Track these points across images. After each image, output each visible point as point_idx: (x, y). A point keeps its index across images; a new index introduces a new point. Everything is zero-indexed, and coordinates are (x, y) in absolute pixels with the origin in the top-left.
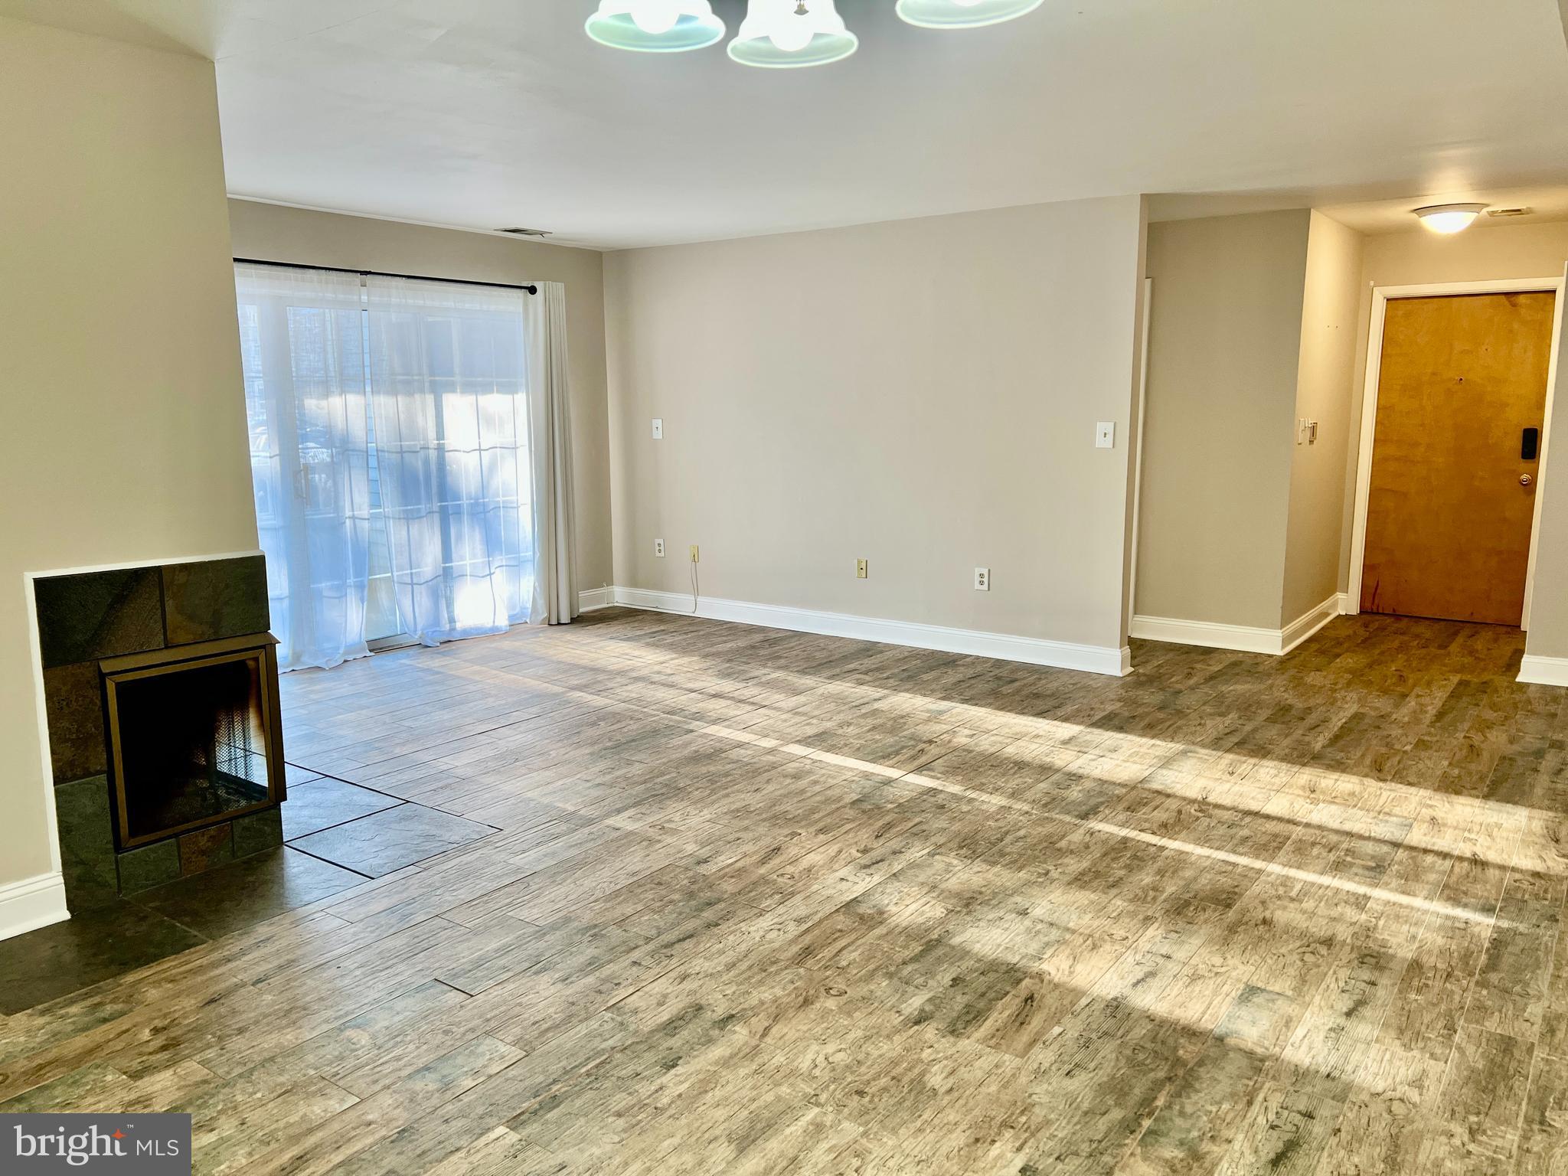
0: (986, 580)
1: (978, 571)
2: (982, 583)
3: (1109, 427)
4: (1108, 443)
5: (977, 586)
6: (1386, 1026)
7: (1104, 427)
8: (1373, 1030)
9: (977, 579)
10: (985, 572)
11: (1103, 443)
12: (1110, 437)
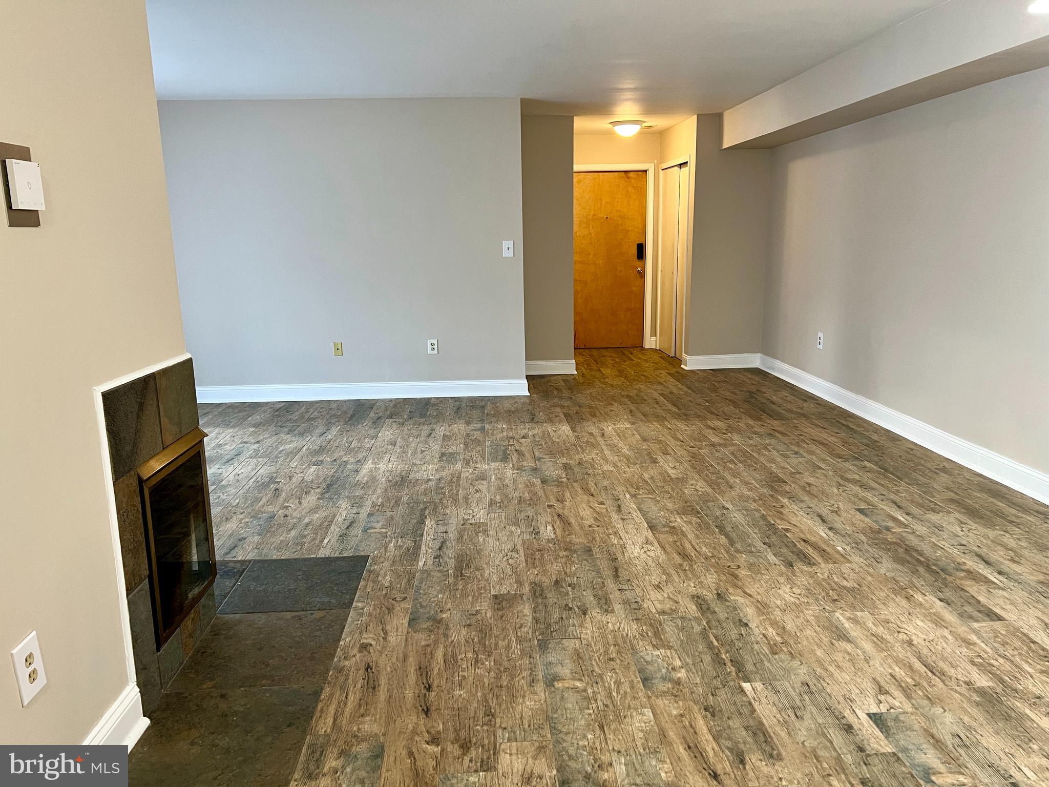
0: (436, 347)
1: (429, 342)
2: (433, 349)
3: (510, 244)
4: (510, 254)
5: (430, 352)
7: (507, 244)
9: (430, 347)
10: (435, 342)
11: (508, 254)
12: (511, 250)
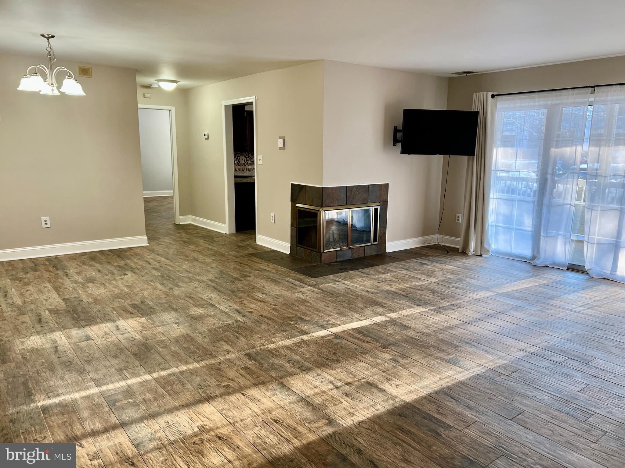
6: (43, 349)
8: (46, 347)
